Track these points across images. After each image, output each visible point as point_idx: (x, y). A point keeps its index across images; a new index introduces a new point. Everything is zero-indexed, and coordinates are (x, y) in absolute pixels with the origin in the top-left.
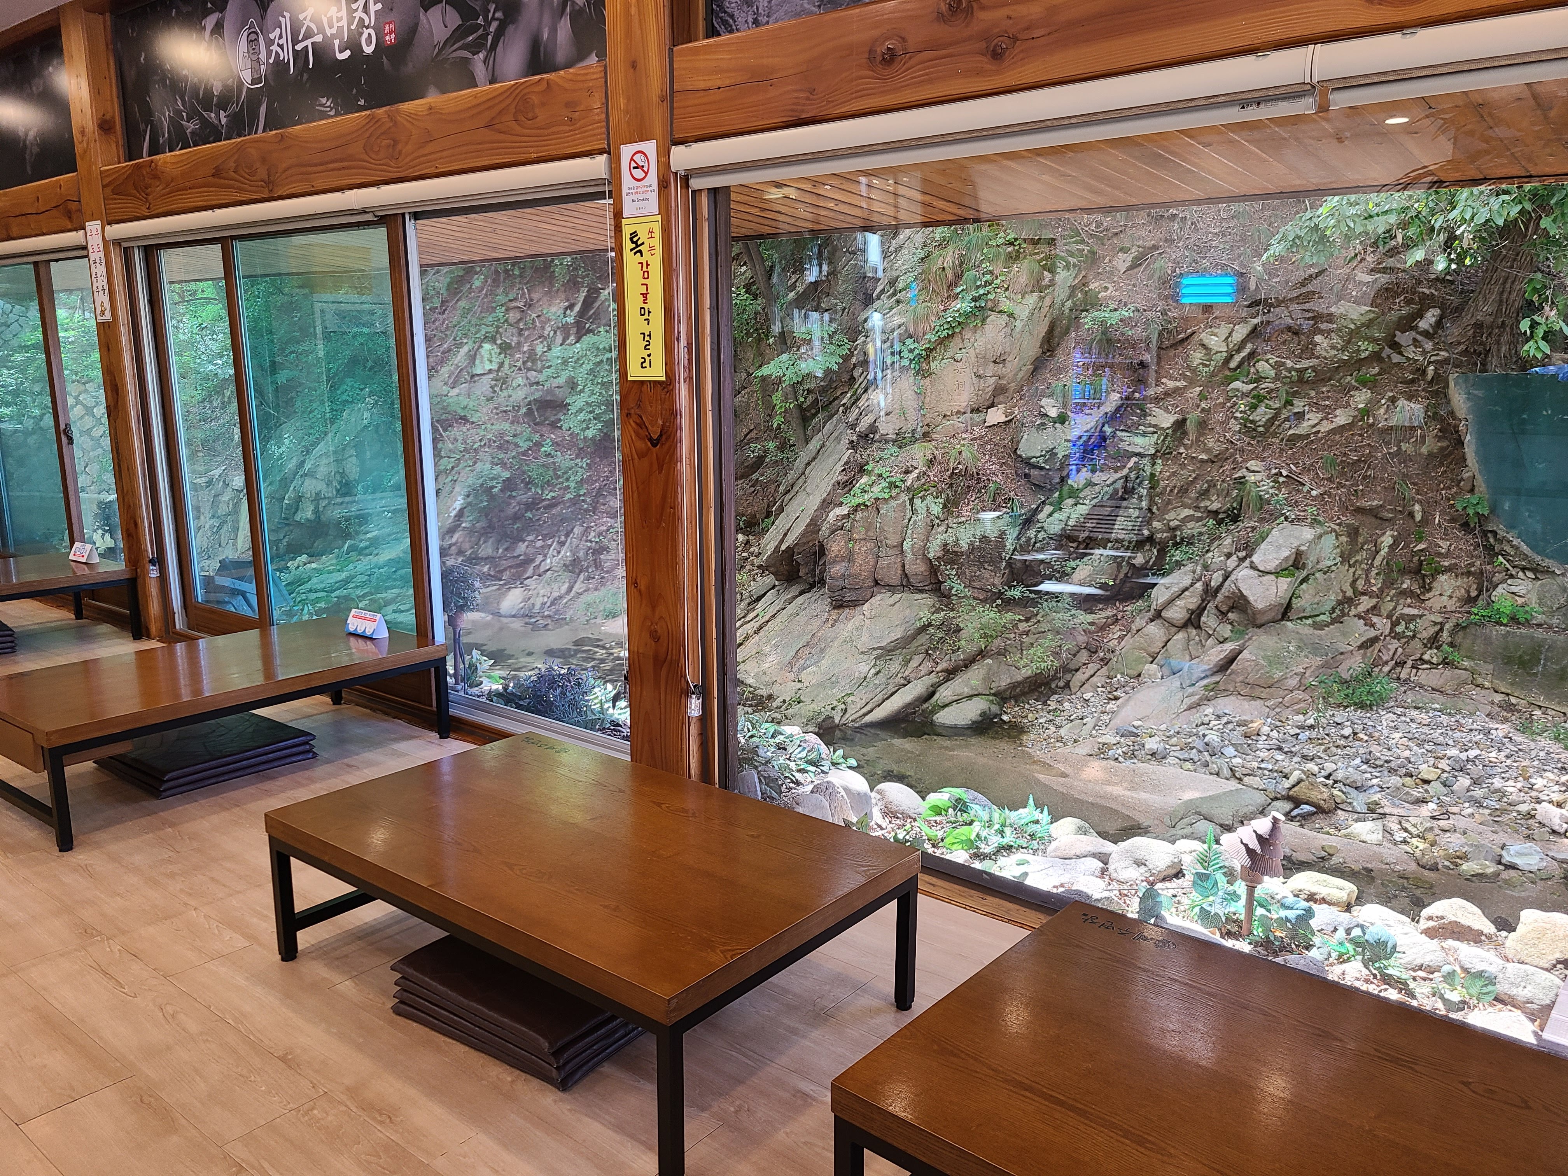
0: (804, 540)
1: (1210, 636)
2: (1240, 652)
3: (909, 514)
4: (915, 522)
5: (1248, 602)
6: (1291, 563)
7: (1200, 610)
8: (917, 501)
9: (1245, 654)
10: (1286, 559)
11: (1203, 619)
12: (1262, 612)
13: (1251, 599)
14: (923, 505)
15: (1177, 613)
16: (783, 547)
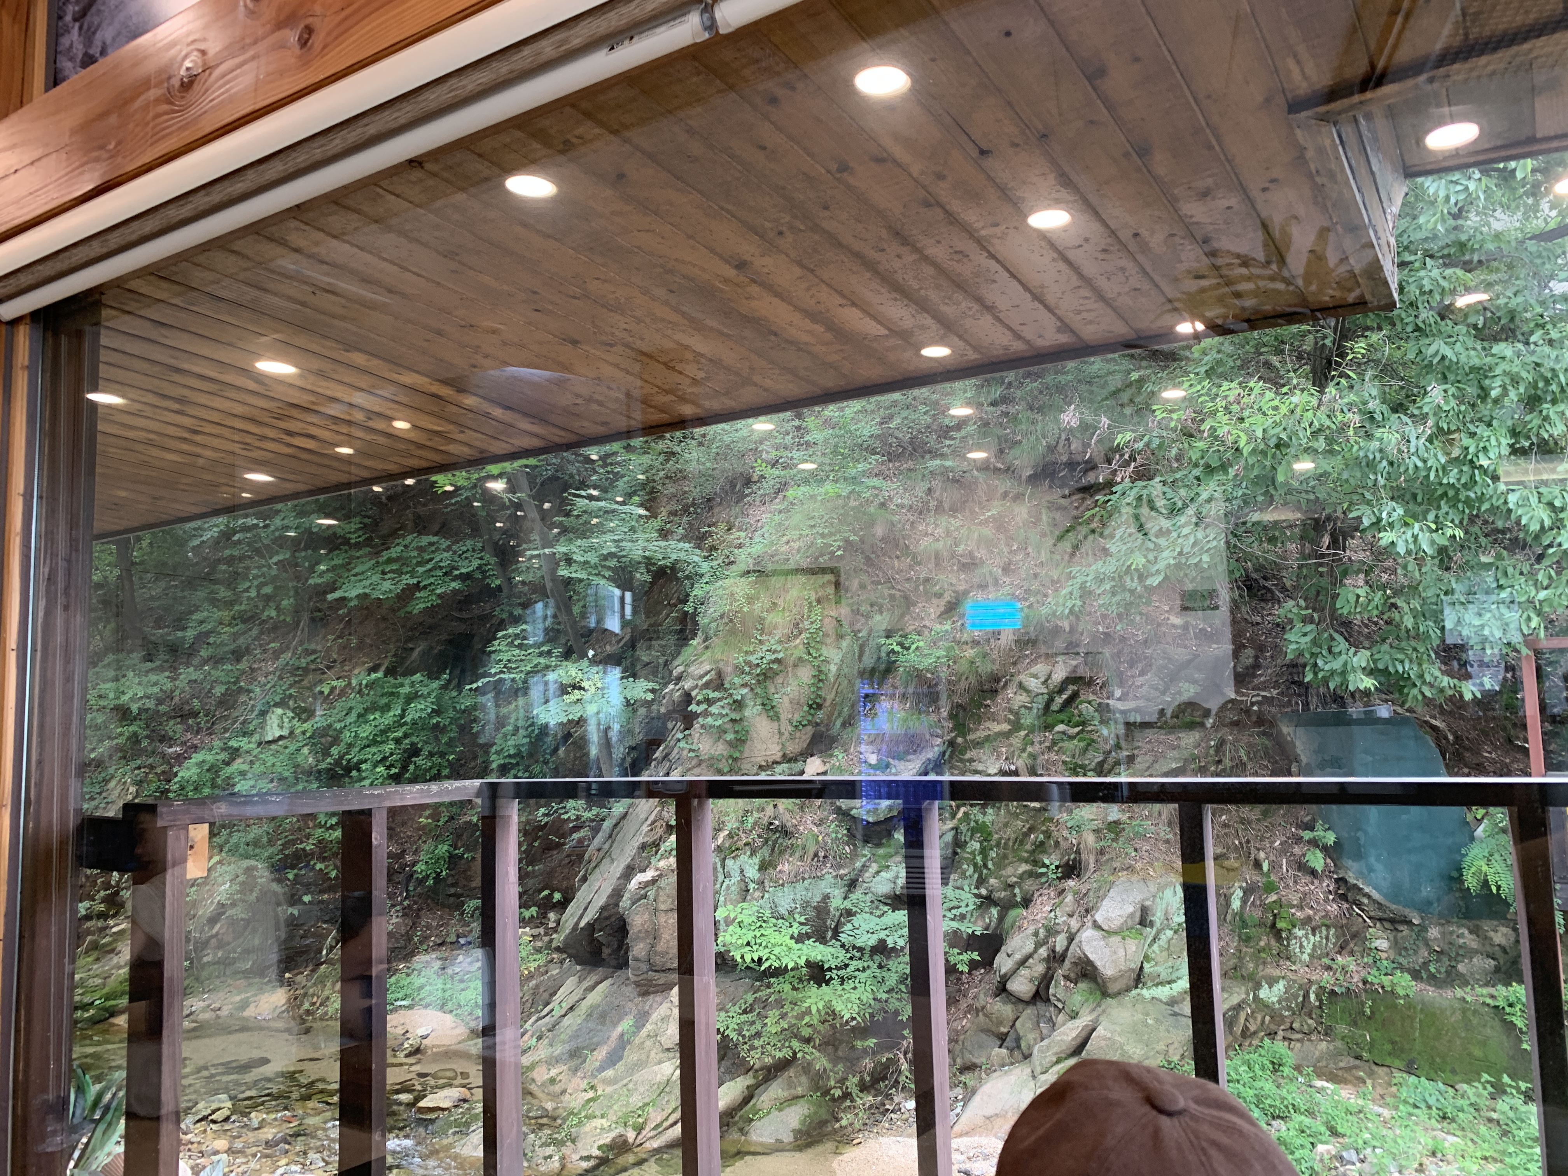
0: (606, 914)
1: (1060, 1011)
2: (1094, 1030)
3: (721, 877)
4: (728, 887)
5: (1095, 968)
6: (1137, 920)
7: (1046, 980)
8: (729, 862)
9: (1100, 1031)
10: (1132, 915)
11: (1051, 991)
12: (1115, 979)
13: (1098, 964)
14: (737, 868)
15: (1021, 985)
16: (582, 924)
